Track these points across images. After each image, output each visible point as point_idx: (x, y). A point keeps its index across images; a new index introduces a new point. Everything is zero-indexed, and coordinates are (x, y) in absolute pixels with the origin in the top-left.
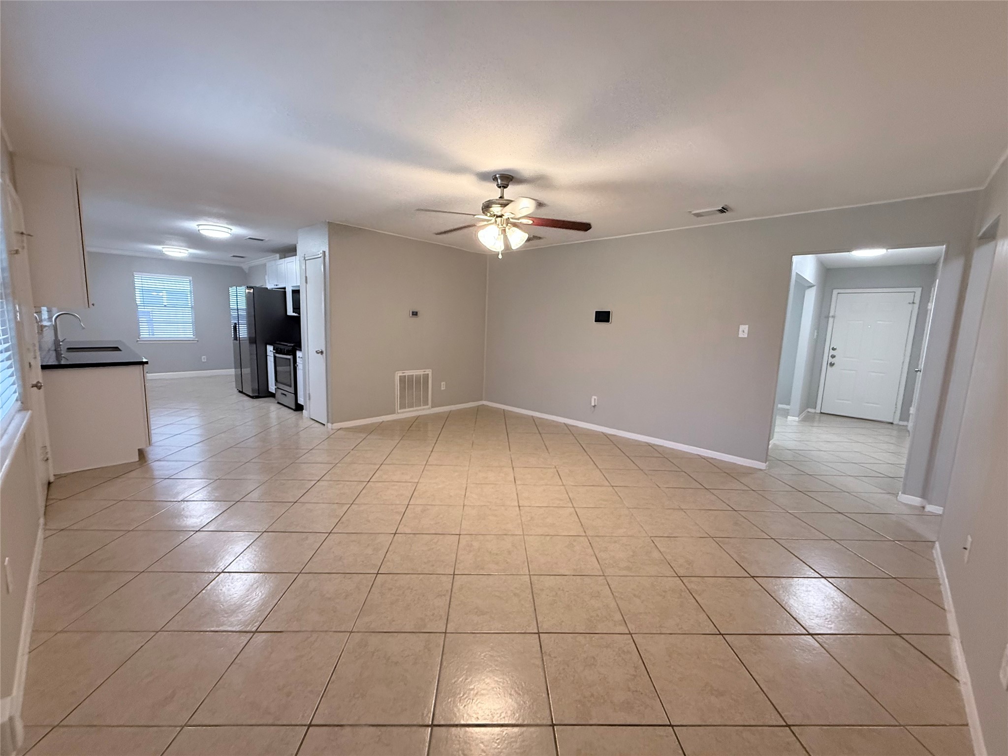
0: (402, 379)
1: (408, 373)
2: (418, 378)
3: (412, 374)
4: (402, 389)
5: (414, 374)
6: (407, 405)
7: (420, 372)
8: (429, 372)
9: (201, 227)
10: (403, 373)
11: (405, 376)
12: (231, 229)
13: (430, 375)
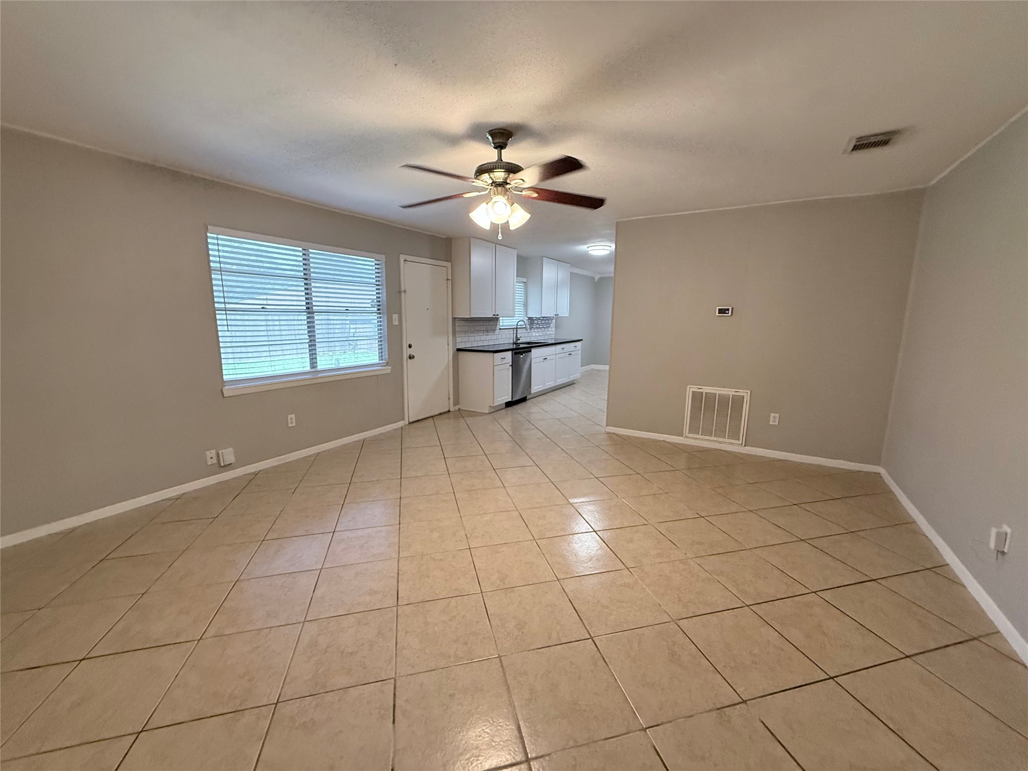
0: (696, 397)
1: (706, 390)
2: (724, 400)
3: (715, 392)
4: (695, 409)
5: (718, 392)
6: (700, 432)
7: (730, 392)
8: (746, 394)
9: (590, 249)
10: (699, 388)
11: (702, 393)
12: (611, 247)
13: (747, 398)
